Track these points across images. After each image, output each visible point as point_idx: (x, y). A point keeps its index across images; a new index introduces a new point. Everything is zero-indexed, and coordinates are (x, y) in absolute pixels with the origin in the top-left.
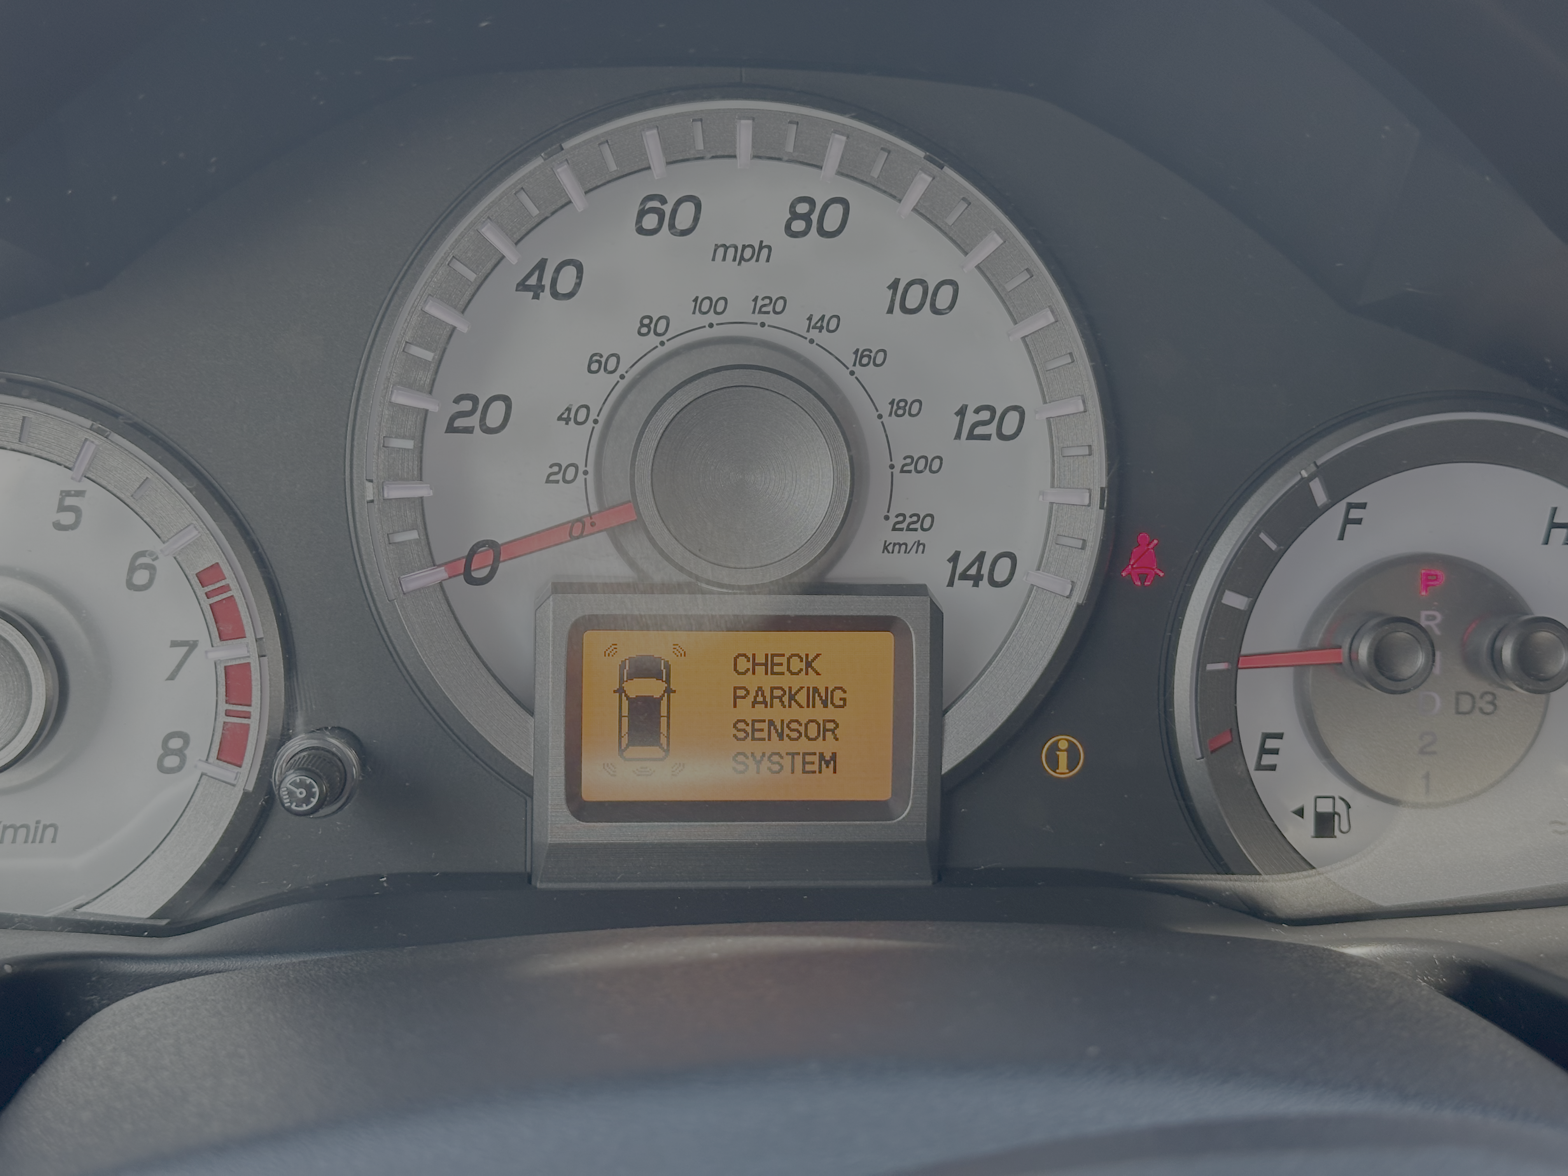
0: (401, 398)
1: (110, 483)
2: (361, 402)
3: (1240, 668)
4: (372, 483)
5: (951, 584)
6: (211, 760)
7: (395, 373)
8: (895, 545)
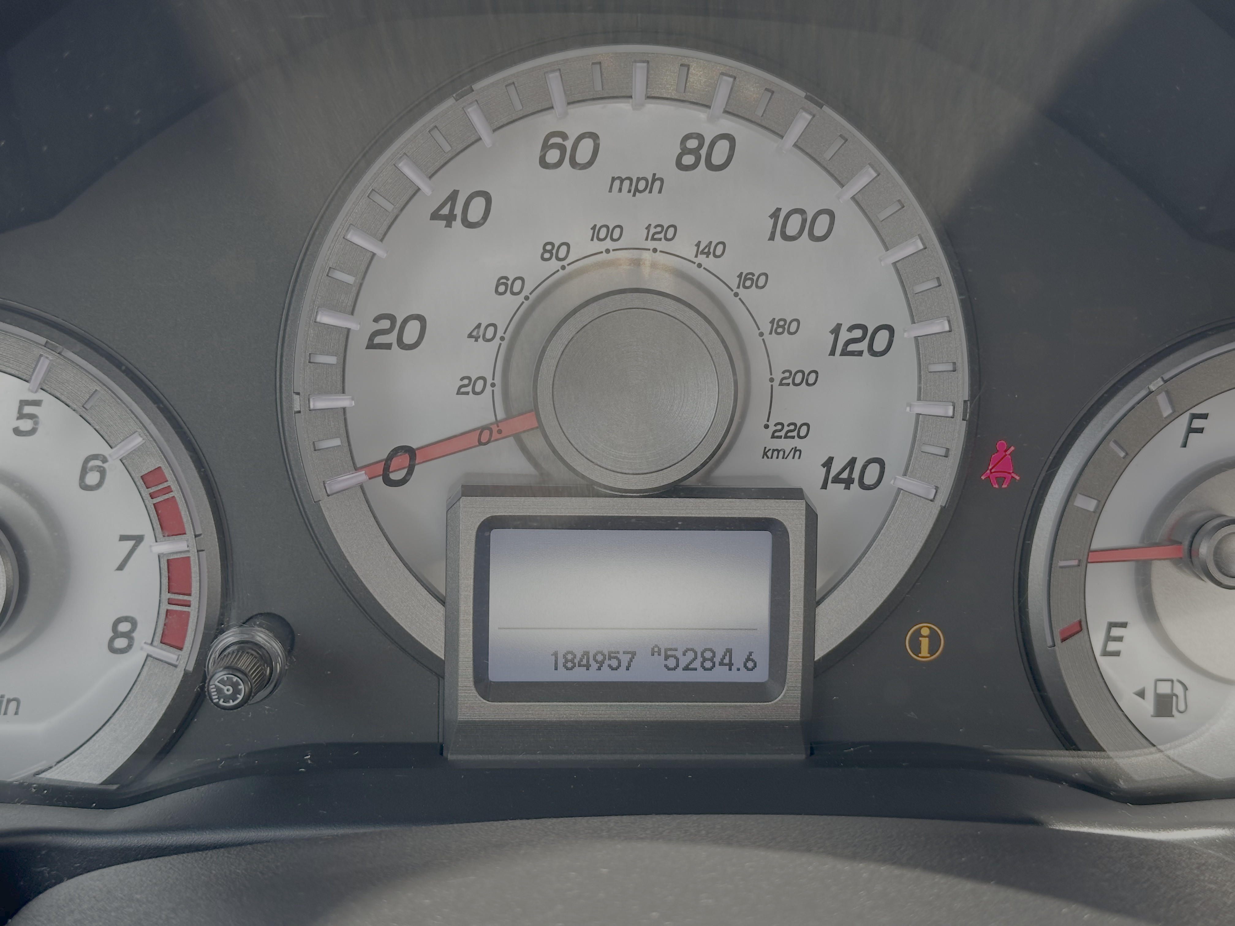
0: (325, 318)
1: (63, 395)
2: (289, 322)
3: (1089, 563)
4: (299, 396)
5: (824, 486)
6: (155, 643)
7: (320, 296)
8: (774, 450)
